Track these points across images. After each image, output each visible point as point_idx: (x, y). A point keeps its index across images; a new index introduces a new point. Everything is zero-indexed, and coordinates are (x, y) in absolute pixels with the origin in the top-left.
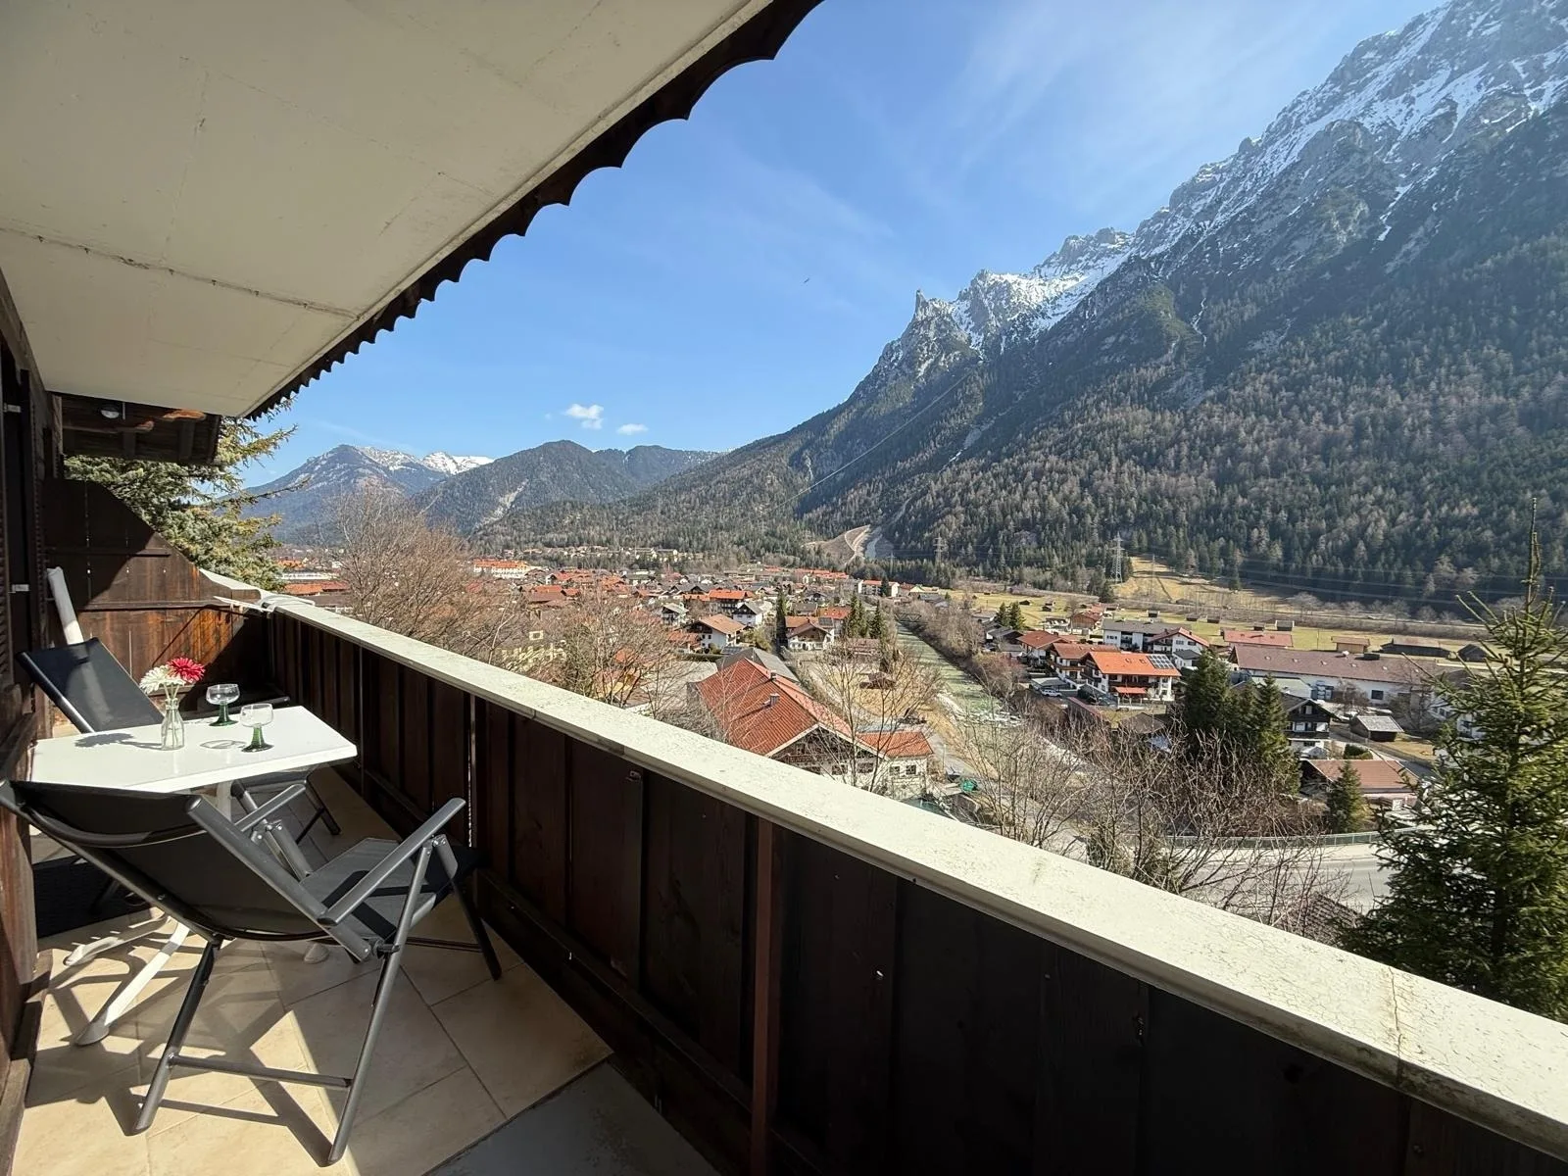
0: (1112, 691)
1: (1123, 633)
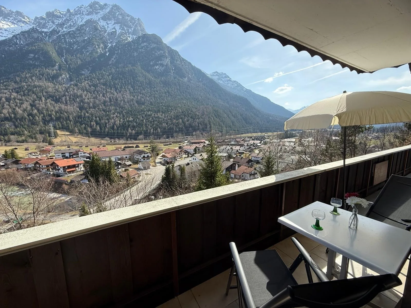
0: (65, 171)
1: (62, 153)
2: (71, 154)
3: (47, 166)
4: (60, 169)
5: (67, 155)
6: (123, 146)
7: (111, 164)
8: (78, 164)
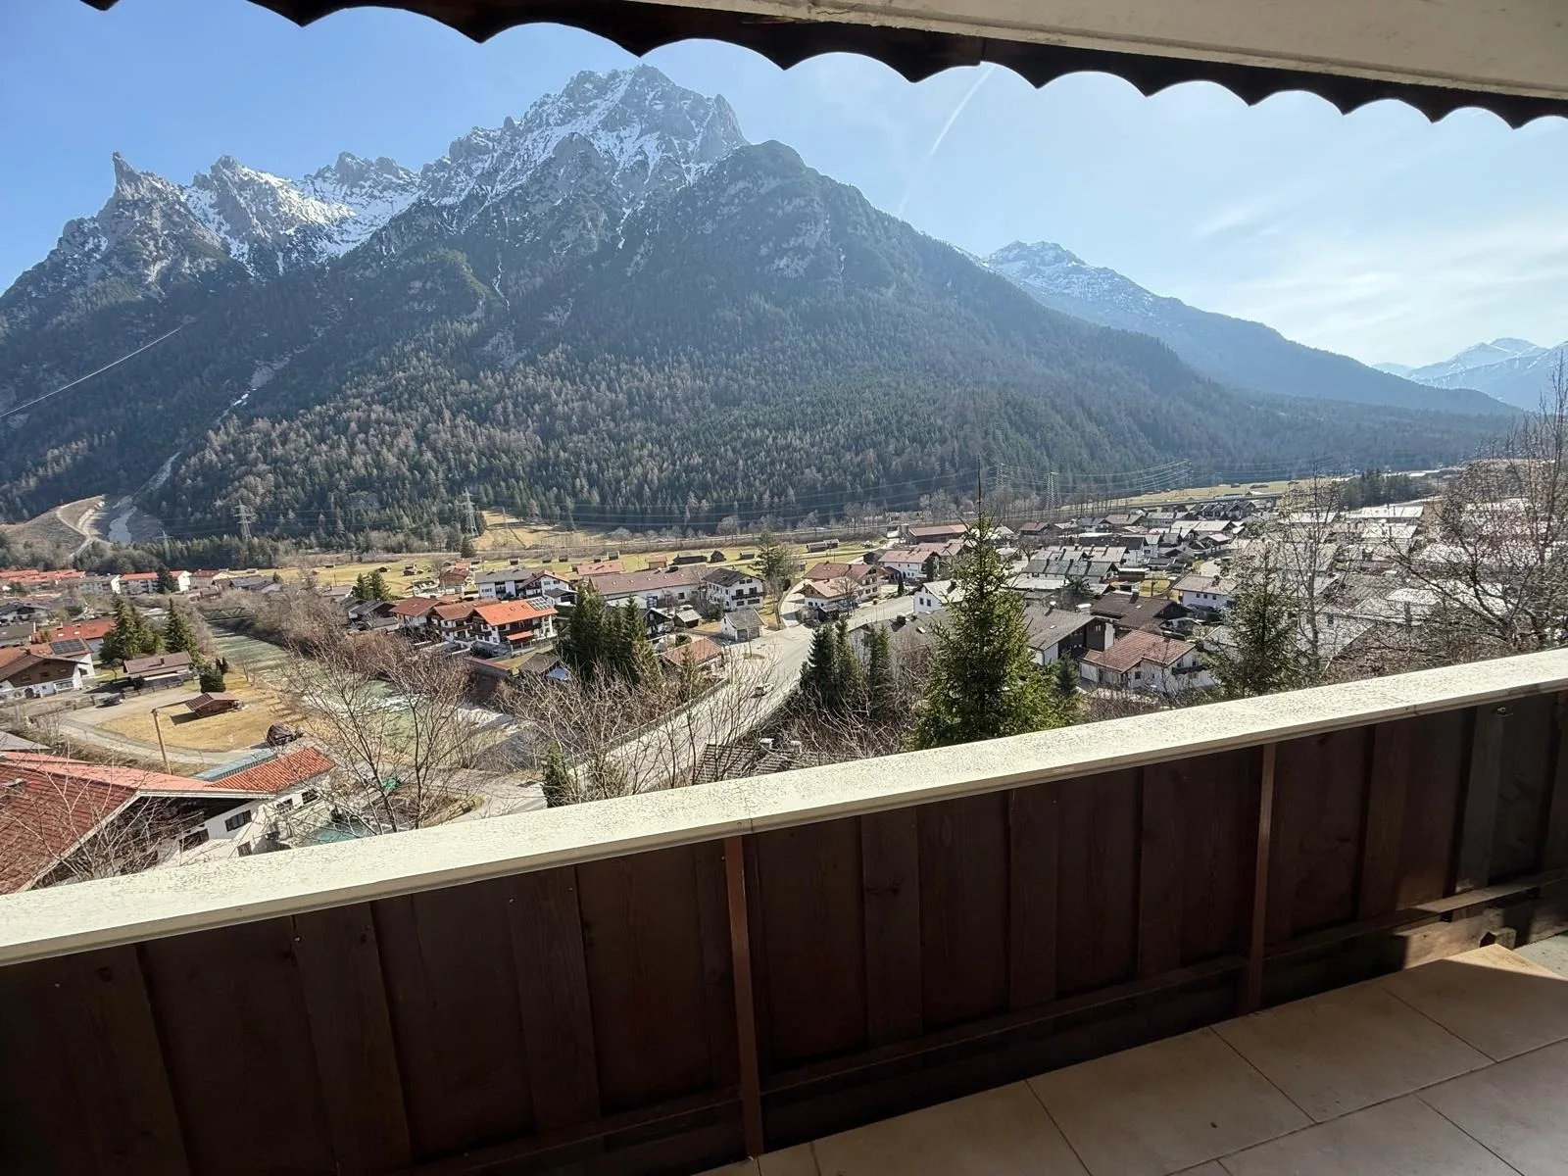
0: (503, 640)
1: (497, 584)
2: (521, 585)
3: (459, 624)
4: (489, 634)
5: (510, 588)
6: (671, 557)
7: (633, 618)
8: (540, 618)
